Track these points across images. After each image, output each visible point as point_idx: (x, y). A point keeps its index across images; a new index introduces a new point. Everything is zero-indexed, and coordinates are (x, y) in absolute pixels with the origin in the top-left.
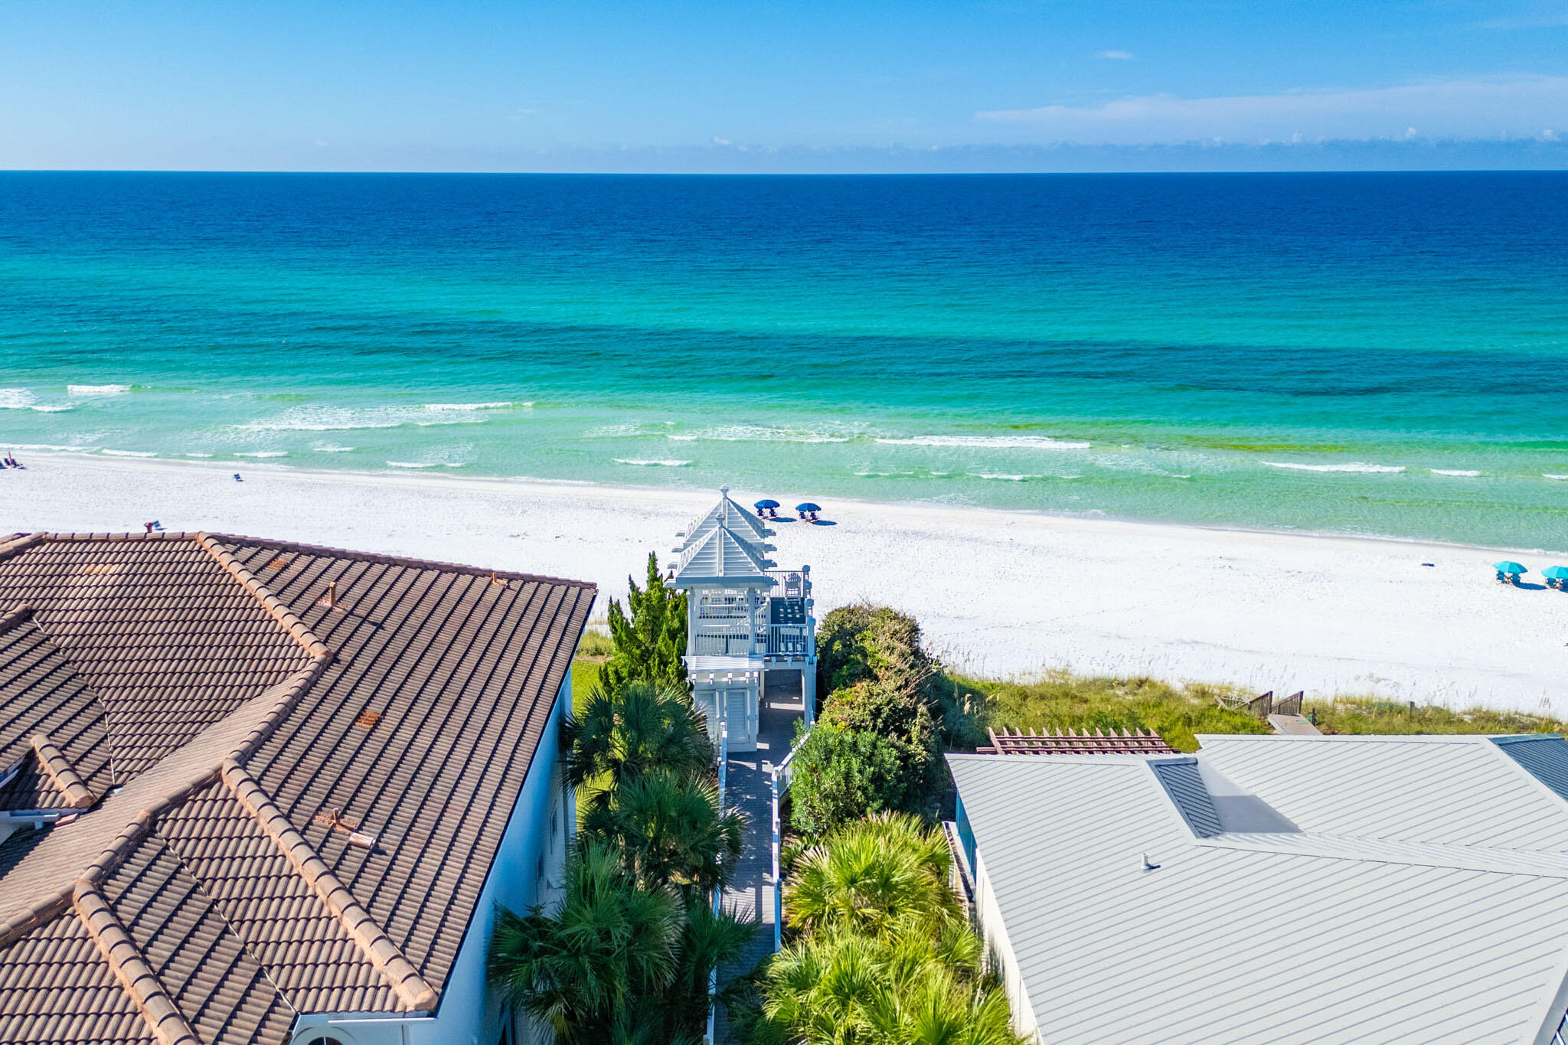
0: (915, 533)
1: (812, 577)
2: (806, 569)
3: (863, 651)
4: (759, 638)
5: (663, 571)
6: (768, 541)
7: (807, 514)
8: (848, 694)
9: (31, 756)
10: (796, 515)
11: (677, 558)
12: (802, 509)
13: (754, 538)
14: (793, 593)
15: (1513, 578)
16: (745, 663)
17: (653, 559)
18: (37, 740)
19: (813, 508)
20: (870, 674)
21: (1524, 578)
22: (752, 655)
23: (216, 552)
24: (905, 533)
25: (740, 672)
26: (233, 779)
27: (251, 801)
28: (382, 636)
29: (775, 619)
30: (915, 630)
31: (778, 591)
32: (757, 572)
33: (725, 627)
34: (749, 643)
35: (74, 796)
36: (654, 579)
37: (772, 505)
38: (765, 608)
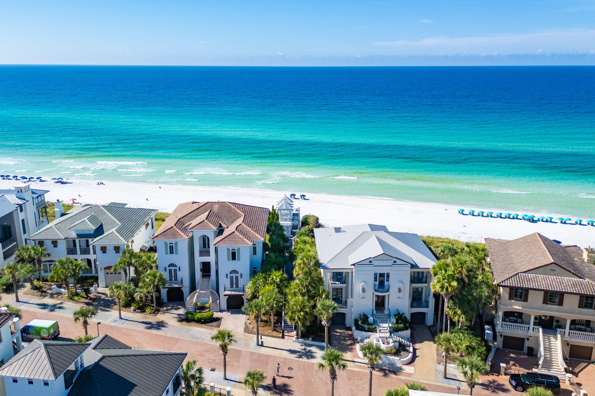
0: (329, 202)
1: (300, 209)
2: (299, 208)
3: (308, 221)
4: (291, 219)
5: (275, 208)
6: (292, 203)
7: (303, 197)
8: (305, 227)
9: (220, 224)
10: (300, 197)
11: (277, 206)
12: (301, 196)
13: (290, 203)
14: (297, 212)
15: (462, 213)
16: (289, 222)
17: (273, 206)
18: (220, 222)
19: (304, 196)
20: (308, 224)
21: (464, 213)
22: (290, 221)
23: (229, 204)
24: (326, 202)
25: (288, 224)
26: (243, 224)
27: (245, 226)
28: (248, 213)
29: (294, 216)
30: (318, 219)
31: (294, 212)
32: (291, 208)
33: (285, 217)
34: (289, 220)
35: (226, 227)
36: (273, 209)
37: (294, 195)
38: (292, 214)
